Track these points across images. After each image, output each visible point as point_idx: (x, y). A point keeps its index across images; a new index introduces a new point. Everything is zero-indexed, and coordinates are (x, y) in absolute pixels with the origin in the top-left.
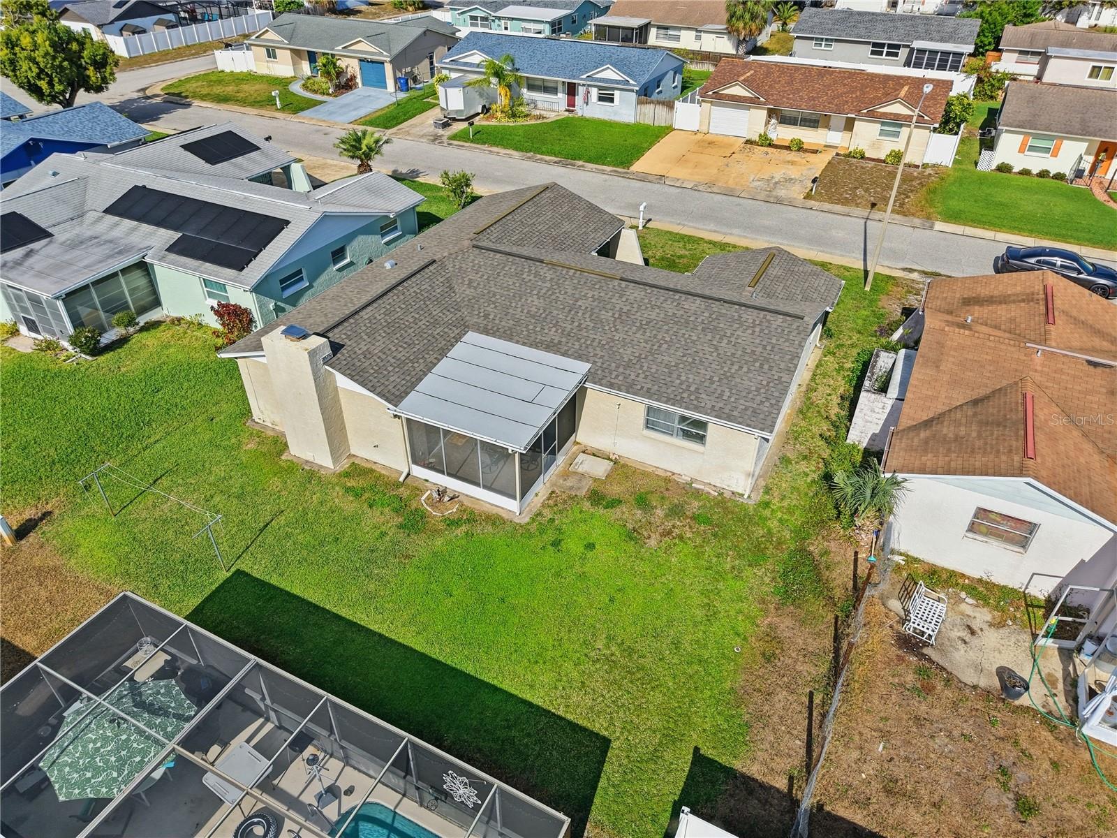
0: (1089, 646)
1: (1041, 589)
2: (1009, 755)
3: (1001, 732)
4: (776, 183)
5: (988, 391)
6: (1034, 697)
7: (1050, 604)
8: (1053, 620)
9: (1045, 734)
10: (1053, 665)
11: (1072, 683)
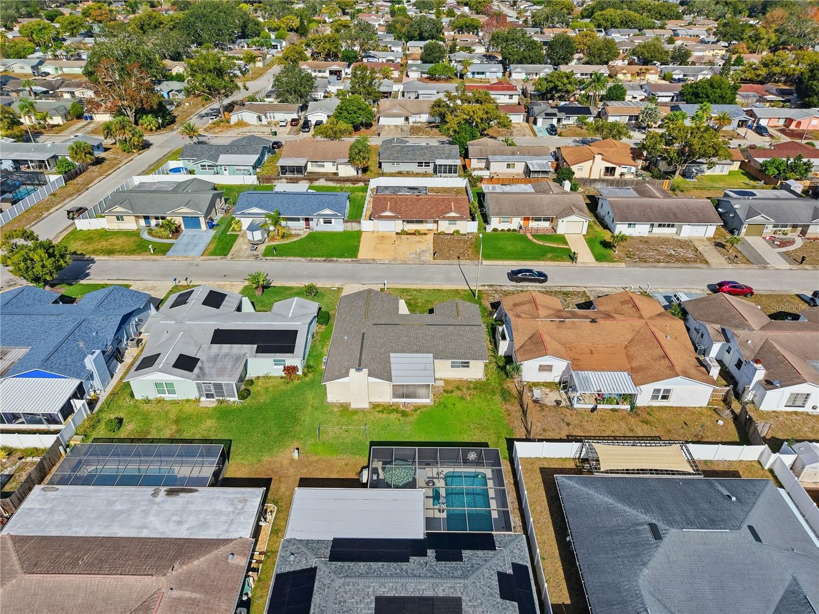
0: (570, 389)
1: (557, 380)
2: (562, 416)
3: (560, 413)
4: (419, 254)
5: (531, 335)
6: (563, 404)
7: (560, 383)
8: (562, 386)
9: (567, 410)
10: (564, 396)
11: (569, 398)
